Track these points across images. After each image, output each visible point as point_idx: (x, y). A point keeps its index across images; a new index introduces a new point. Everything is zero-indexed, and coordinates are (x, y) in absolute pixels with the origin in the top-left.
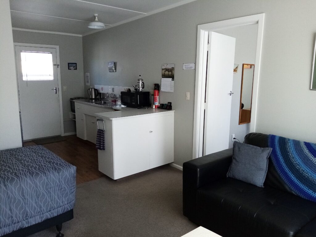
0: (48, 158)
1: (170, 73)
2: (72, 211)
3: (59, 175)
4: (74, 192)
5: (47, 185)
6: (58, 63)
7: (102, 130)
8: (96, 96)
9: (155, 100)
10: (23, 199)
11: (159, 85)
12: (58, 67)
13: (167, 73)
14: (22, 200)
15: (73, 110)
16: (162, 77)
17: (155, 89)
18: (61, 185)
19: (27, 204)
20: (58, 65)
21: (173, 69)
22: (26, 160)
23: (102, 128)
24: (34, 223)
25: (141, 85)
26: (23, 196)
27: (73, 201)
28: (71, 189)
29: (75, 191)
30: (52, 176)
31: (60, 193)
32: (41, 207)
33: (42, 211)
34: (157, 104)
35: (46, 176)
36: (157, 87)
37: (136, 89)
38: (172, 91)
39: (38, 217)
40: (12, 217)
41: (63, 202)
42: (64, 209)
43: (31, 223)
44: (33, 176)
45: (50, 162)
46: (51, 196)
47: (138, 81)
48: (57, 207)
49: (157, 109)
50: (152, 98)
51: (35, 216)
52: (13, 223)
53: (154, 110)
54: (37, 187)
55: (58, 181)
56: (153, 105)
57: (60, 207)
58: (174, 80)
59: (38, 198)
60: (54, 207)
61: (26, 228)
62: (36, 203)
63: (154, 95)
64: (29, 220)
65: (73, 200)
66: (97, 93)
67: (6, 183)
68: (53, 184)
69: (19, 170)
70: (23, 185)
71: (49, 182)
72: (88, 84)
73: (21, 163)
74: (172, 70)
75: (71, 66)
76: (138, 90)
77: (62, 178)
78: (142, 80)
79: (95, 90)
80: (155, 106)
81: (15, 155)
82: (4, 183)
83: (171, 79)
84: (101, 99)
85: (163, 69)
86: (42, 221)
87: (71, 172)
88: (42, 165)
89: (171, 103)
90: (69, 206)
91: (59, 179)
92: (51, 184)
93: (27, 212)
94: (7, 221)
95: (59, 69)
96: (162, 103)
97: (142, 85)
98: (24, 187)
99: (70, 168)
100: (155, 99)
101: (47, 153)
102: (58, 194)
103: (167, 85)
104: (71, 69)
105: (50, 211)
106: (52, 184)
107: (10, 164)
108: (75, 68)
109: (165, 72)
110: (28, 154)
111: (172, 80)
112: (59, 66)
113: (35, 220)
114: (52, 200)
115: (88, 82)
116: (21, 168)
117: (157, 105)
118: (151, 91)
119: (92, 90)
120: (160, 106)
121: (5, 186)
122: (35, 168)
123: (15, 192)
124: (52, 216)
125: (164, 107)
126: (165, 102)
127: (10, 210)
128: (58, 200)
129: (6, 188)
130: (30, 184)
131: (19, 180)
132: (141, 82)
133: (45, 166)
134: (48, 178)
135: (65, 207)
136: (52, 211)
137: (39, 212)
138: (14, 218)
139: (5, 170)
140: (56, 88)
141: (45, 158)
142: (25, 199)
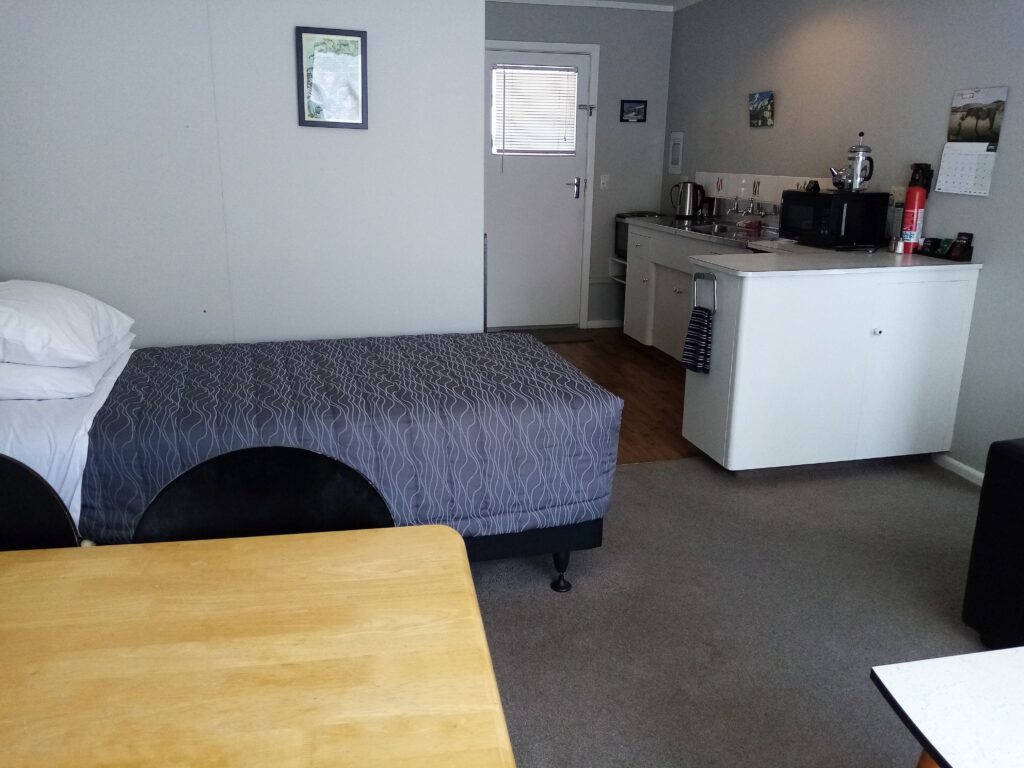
0: (550, 367)
1: (984, 123)
2: (599, 523)
3: (576, 415)
4: (612, 472)
5: (542, 435)
6: (594, 102)
7: (707, 310)
8: (695, 207)
9: (906, 222)
10: (480, 460)
11: (932, 168)
12: (591, 114)
13: (971, 122)
14: (477, 463)
15: (621, 252)
16: (949, 140)
17: (913, 183)
18: (577, 442)
19: (489, 476)
20: (591, 108)
21: (999, 106)
22: (493, 363)
23: (707, 304)
24: (501, 532)
25: (862, 170)
26: (483, 453)
27: (606, 498)
28: (604, 463)
29: (614, 470)
30: (557, 413)
31: (574, 465)
32: (521, 493)
33: (523, 504)
34: (914, 237)
35: (541, 411)
36: (923, 176)
37: (839, 184)
38: (985, 192)
39: (513, 516)
40: (452, 501)
41: (577, 492)
42: (580, 511)
43: (494, 528)
44: (508, 406)
45: (553, 378)
46: (548, 469)
47: (851, 155)
48: (562, 499)
49: (910, 256)
50: (894, 215)
51: (505, 512)
52: (453, 515)
53: (899, 258)
54: (516, 437)
55: (570, 433)
56: (898, 240)
57: (570, 504)
58: (995, 150)
59: (517, 466)
60: (555, 500)
61: (481, 538)
62: (511, 478)
63: (907, 205)
64: (491, 519)
65: (606, 494)
66: (699, 198)
67: (445, 410)
68: (559, 437)
69: (477, 384)
70: (483, 424)
71: (548, 429)
72: (676, 170)
73: (482, 369)
74: (993, 111)
75: (630, 112)
76: (846, 187)
77: (582, 425)
78: (868, 150)
79: (697, 188)
80: (906, 246)
81: (467, 348)
82: (441, 410)
83: (986, 145)
84: (711, 219)
85: (954, 110)
86: (520, 529)
87: (609, 413)
88: (532, 382)
89: (970, 237)
90: (594, 510)
91: (575, 426)
92: (551, 436)
93: (488, 497)
94: (440, 507)
95: (593, 119)
96: (933, 234)
97: (864, 169)
98: (485, 431)
99: (607, 401)
100: (907, 220)
101: (546, 353)
102: (568, 466)
103: (963, 169)
104: (627, 121)
105: (542, 508)
106: (554, 435)
107: (455, 369)
108: (640, 117)
109: (963, 119)
110: (497, 351)
111: (988, 150)
112: (594, 112)
113: (505, 525)
114: (551, 482)
115: (675, 163)
116: (480, 381)
117: (913, 240)
118: (898, 192)
119: (685, 188)
120: (924, 247)
121: (443, 418)
122: (516, 386)
123: (463, 439)
124: (547, 524)
125: (939, 250)
126: (950, 233)
127: (451, 482)
128: (567, 485)
129: (445, 424)
130: (500, 423)
131: (476, 410)
132: (861, 158)
133: (541, 385)
134: (546, 418)
135: (582, 508)
136: (549, 510)
137: (515, 505)
138: (458, 505)
139: (444, 380)
140: (579, 180)
141: (541, 364)
142: (486, 461)
